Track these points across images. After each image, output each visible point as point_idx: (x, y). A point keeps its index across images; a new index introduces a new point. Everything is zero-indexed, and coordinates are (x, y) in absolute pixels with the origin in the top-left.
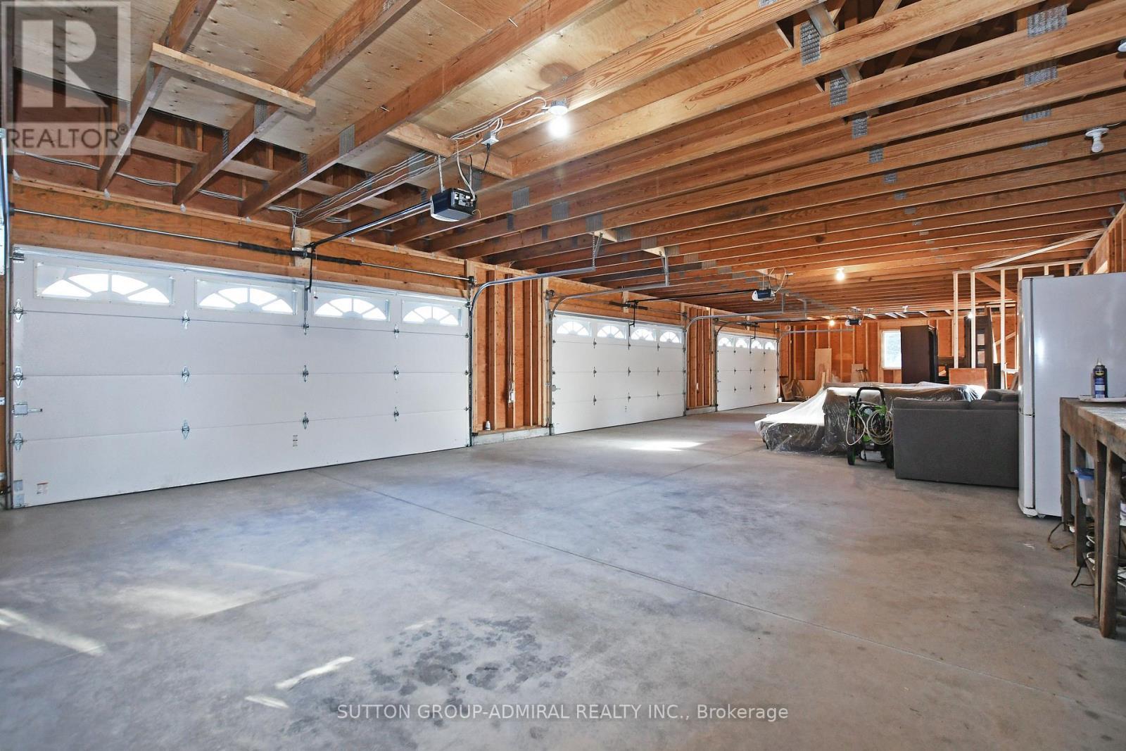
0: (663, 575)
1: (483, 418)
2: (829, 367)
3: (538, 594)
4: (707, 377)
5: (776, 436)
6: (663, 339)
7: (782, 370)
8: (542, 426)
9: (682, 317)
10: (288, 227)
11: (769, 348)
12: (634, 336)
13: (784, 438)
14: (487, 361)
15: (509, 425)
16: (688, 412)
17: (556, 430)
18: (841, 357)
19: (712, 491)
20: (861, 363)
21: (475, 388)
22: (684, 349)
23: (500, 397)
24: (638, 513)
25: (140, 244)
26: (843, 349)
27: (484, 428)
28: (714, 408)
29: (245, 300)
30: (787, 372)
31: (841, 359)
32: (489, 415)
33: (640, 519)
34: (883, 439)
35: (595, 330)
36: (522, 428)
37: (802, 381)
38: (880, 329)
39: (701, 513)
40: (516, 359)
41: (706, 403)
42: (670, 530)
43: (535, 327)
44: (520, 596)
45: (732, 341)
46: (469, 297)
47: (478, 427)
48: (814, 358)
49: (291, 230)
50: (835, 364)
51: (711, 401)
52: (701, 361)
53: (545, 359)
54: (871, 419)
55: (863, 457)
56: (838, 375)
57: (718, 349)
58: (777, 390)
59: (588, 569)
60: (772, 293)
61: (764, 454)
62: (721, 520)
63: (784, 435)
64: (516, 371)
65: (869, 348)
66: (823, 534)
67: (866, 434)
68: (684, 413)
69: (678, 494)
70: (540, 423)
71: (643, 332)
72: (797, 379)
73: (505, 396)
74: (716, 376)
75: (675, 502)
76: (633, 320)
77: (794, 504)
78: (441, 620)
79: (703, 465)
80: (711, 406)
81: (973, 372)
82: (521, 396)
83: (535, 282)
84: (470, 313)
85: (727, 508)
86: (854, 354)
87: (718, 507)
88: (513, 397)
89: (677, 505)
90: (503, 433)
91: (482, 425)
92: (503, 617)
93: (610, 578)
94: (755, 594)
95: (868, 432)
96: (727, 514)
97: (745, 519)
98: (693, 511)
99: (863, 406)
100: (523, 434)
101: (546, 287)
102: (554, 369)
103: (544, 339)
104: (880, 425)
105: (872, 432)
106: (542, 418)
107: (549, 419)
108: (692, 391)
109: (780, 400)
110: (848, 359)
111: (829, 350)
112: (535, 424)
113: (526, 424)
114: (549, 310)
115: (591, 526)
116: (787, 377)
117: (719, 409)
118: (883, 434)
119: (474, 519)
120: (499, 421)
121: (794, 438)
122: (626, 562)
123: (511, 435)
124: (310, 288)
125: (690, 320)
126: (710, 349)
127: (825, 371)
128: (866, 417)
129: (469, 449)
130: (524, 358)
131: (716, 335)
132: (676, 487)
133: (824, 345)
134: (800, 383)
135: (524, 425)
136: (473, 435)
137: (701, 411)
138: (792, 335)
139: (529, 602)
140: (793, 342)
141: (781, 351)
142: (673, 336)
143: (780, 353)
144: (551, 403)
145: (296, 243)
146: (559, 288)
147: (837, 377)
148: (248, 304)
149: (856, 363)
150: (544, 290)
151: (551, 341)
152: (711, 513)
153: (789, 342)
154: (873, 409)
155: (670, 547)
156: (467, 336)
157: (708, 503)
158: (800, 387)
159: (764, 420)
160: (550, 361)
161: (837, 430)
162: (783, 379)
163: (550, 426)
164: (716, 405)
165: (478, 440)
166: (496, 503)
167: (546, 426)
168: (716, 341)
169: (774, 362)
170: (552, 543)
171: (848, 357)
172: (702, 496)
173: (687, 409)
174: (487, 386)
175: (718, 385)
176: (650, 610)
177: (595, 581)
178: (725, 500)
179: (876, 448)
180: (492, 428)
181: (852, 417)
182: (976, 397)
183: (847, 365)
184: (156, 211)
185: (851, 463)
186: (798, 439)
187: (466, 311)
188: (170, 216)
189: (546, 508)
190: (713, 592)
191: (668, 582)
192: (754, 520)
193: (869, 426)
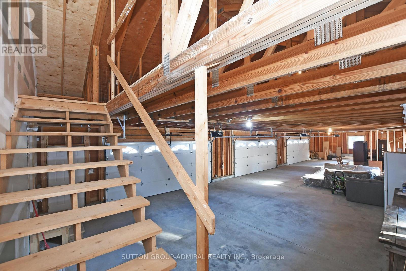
0: (278, 235)
1: (215, 174)
2: (328, 148)
3: (248, 239)
4: (284, 154)
5: (308, 182)
6: (269, 144)
7: (311, 149)
8: (232, 175)
9: (275, 137)
10: (164, 128)
11: (306, 142)
12: (260, 145)
13: (311, 183)
14: (216, 157)
15: (222, 175)
16: (277, 166)
17: (236, 176)
18: (333, 144)
19: (288, 205)
20: (340, 146)
21: (212, 166)
22: (276, 146)
23: (219, 167)
24: (267, 213)
25: (131, 138)
26: (333, 142)
27: (215, 176)
28: (286, 164)
29: (155, 149)
30: (312, 149)
31: (333, 145)
32: (216, 173)
33: (268, 215)
34: (343, 187)
35: (247, 144)
36: (226, 176)
37: (318, 152)
38: (347, 135)
39: (285, 213)
40: (224, 156)
41: (284, 162)
42: (278, 220)
43: (229, 146)
44: (243, 239)
45: (292, 141)
46: (211, 140)
47: (213, 176)
48: (322, 145)
49: (165, 129)
50: (330, 147)
51: (285, 162)
52: (281, 149)
53: (232, 155)
54: (339, 181)
55: (337, 191)
56: (331, 150)
57: (287, 145)
58: (309, 156)
59: (258, 232)
60: (307, 135)
61: (304, 188)
62: (292, 216)
63: (311, 182)
64: (224, 159)
65: (343, 142)
66: (321, 223)
67: (337, 185)
68: (276, 167)
69: (278, 205)
70: (231, 174)
71: (262, 143)
72: (316, 151)
73: (221, 167)
74: (287, 154)
75: (278, 209)
76: (259, 140)
77: (313, 211)
78: (227, 245)
79: (285, 193)
80: (285, 163)
81: (377, 162)
82: (225, 166)
83: (229, 132)
84: (211, 145)
85: (293, 211)
86: (337, 143)
87: (291, 211)
88: (223, 167)
89: (278, 210)
90: (220, 178)
91: (214, 176)
92: (242, 246)
93: (264, 235)
94: (302, 242)
95: (338, 185)
96: (293, 214)
97: (298, 216)
98: (283, 212)
99: (337, 177)
100: (226, 178)
101: (232, 134)
102: (235, 158)
103: (232, 149)
104: (342, 183)
105: (339, 185)
106: (232, 172)
107: (234, 172)
108: (279, 159)
109: (310, 159)
110: (335, 145)
111: (328, 142)
112: (230, 174)
113: (227, 174)
114: (234, 140)
115: (255, 217)
116: (312, 151)
117: (288, 164)
118: (343, 185)
119: (223, 213)
120: (219, 174)
121: (314, 183)
122: (267, 230)
123: (223, 178)
124: (170, 144)
125: (278, 138)
126: (285, 145)
127: (326, 149)
128: (337, 180)
129: (211, 183)
130: (226, 155)
131: (287, 141)
132: (277, 202)
133: (326, 140)
134: (317, 153)
135: (226, 174)
136: (212, 179)
137: (282, 165)
138: (314, 138)
139: (246, 241)
140: (314, 139)
141: (310, 142)
142: (272, 143)
143: (310, 144)
144: (234, 168)
145: (166, 132)
146: (236, 133)
147: (331, 151)
148: (155, 150)
149: (338, 146)
150: (232, 135)
151: (234, 150)
152: (288, 213)
153: (313, 139)
154: (340, 178)
155: (278, 225)
156: (210, 151)
157: (287, 209)
158: (317, 154)
159: (304, 177)
160: (234, 155)
161: (329, 182)
162: (311, 152)
163: (234, 175)
164: (287, 163)
165: (214, 181)
166: (227, 207)
167: (233, 175)
168: (287, 142)
169: (308, 147)
170: (247, 223)
171: (335, 144)
172: (285, 206)
173: (277, 165)
174: (216, 164)
175: (288, 156)
176: (276, 246)
177: (260, 236)
178: (292, 208)
179: (341, 190)
180: (217, 176)
181: (333, 180)
182: (375, 175)
183: (335, 147)
184: (134, 129)
185: (333, 193)
186: (316, 184)
187: (210, 144)
188: (137, 130)
189: (242, 210)
190: (291, 241)
191: (279, 237)
192: (301, 217)
193: (339, 184)
